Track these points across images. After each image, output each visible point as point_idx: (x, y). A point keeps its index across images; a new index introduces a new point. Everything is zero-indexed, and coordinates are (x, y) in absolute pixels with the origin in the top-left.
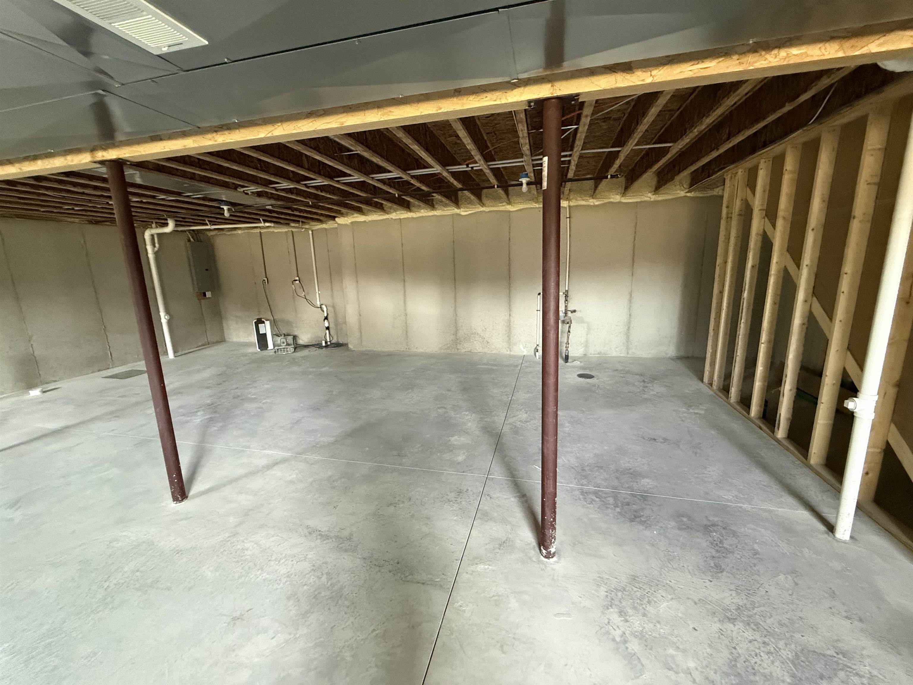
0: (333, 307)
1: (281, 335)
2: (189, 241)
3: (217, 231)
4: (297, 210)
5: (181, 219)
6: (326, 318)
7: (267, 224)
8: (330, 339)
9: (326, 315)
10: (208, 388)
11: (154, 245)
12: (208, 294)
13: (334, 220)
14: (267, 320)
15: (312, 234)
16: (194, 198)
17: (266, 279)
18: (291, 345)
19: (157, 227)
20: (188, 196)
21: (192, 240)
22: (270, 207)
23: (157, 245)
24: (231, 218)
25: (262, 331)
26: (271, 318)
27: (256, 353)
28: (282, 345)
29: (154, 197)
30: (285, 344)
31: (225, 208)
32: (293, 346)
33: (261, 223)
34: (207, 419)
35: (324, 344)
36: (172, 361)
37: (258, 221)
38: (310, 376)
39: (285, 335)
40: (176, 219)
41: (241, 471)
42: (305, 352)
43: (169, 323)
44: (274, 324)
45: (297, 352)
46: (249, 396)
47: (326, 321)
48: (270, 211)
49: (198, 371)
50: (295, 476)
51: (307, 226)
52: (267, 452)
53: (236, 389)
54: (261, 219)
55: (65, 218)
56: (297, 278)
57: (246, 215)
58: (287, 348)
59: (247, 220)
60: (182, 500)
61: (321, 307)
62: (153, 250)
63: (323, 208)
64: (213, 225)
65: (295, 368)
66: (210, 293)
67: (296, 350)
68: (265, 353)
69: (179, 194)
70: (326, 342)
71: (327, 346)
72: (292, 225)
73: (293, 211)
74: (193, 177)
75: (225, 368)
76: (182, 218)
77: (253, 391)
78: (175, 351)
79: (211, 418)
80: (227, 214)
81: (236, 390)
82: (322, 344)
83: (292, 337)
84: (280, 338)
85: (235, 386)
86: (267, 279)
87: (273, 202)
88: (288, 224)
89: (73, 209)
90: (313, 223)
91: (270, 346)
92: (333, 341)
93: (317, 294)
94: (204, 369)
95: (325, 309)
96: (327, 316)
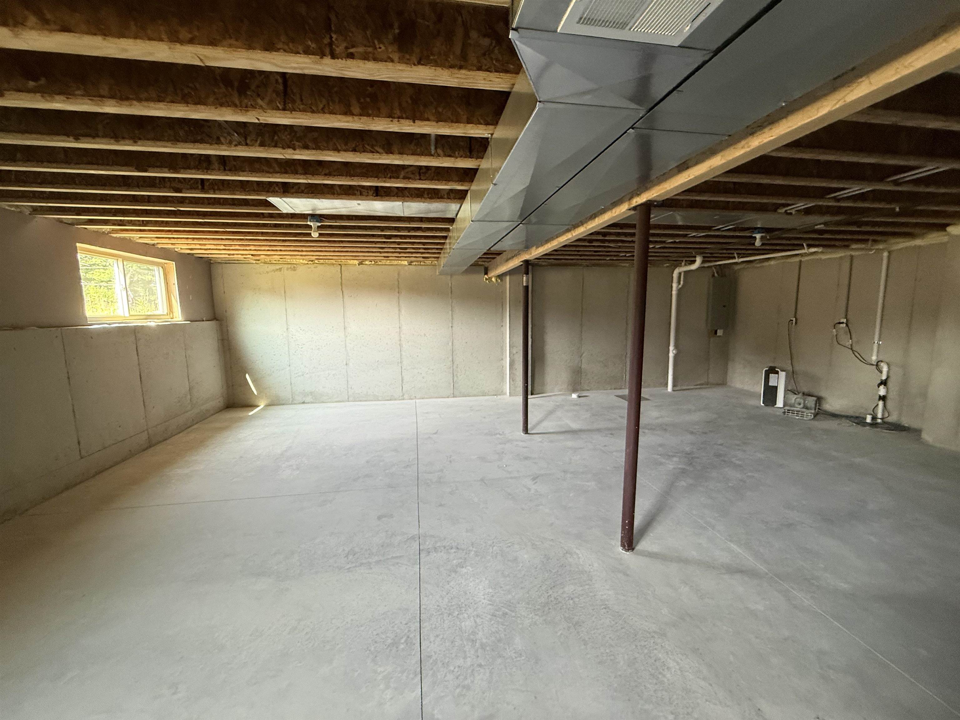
0: (904, 367)
1: (799, 393)
2: (713, 276)
3: (744, 265)
4: (867, 224)
5: (709, 255)
6: (884, 383)
7: (813, 250)
8: (883, 415)
9: (884, 378)
10: (692, 433)
11: (679, 282)
12: (720, 333)
13: (945, 230)
14: (782, 371)
15: (889, 257)
16: (723, 231)
17: (794, 319)
18: (811, 409)
19: (685, 265)
20: (719, 229)
21: (716, 275)
22: (822, 226)
23: (682, 282)
24: (763, 247)
25: (772, 383)
26: (790, 368)
27: (757, 407)
28: (797, 406)
29: (685, 236)
30: (802, 406)
31: (758, 236)
32: (813, 411)
33: (804, 249)
34: (679, 469)
35: (869, 419)
36: (669, 395)
37: (801, 246)
38: (831, 464)
39: (804, 394)
40: (703, 255)
41: (694, 554)
42: (832, 424)
43: (676, 357)
44: (792, 376)
45: (818, 420)
46: (733, 460)
47: (882, 387)
48: (821, 232)
49: (689, 411)
50: (762, 609)
51: (881, 246)
52: (733, 546)
53: (720, 445)
54: (804, 244)
55: (620, 264)
56: (845, 321)
57: (784, 242)
58: (803, 412)
59: (786, 248)
60: (628, 550)
61: (877, 365)
62: (678, 286)
63: (922, 214)
64: (742, 257)
65: (808, 443)
66: (722, 331)
67: (818, 417)
68: (769, 410)
69: (709, 228)
70: (874, 418)
71: (874, 424)
72: (854, 246)
73: (859, 226)
74: (726, 206)
75: (715, 416)
76: (711, 253)
77: (740, 454)
78: (674, 385)
79: (684, 469)
80: (758, 243)
81: (721, 447)
82: (865, 419)
83: (815, 399)
84: (796, 396)
85: (720, 441)
86: (796, 320)
87: (827, 218)
88: (847, 247)
89: (625, 256)
90: (893, 240)
91: (780, 403)
92: (890, 419)
93: (876, 344)
94: (695, 411)
95: (885, 369)
96: (886, 380)
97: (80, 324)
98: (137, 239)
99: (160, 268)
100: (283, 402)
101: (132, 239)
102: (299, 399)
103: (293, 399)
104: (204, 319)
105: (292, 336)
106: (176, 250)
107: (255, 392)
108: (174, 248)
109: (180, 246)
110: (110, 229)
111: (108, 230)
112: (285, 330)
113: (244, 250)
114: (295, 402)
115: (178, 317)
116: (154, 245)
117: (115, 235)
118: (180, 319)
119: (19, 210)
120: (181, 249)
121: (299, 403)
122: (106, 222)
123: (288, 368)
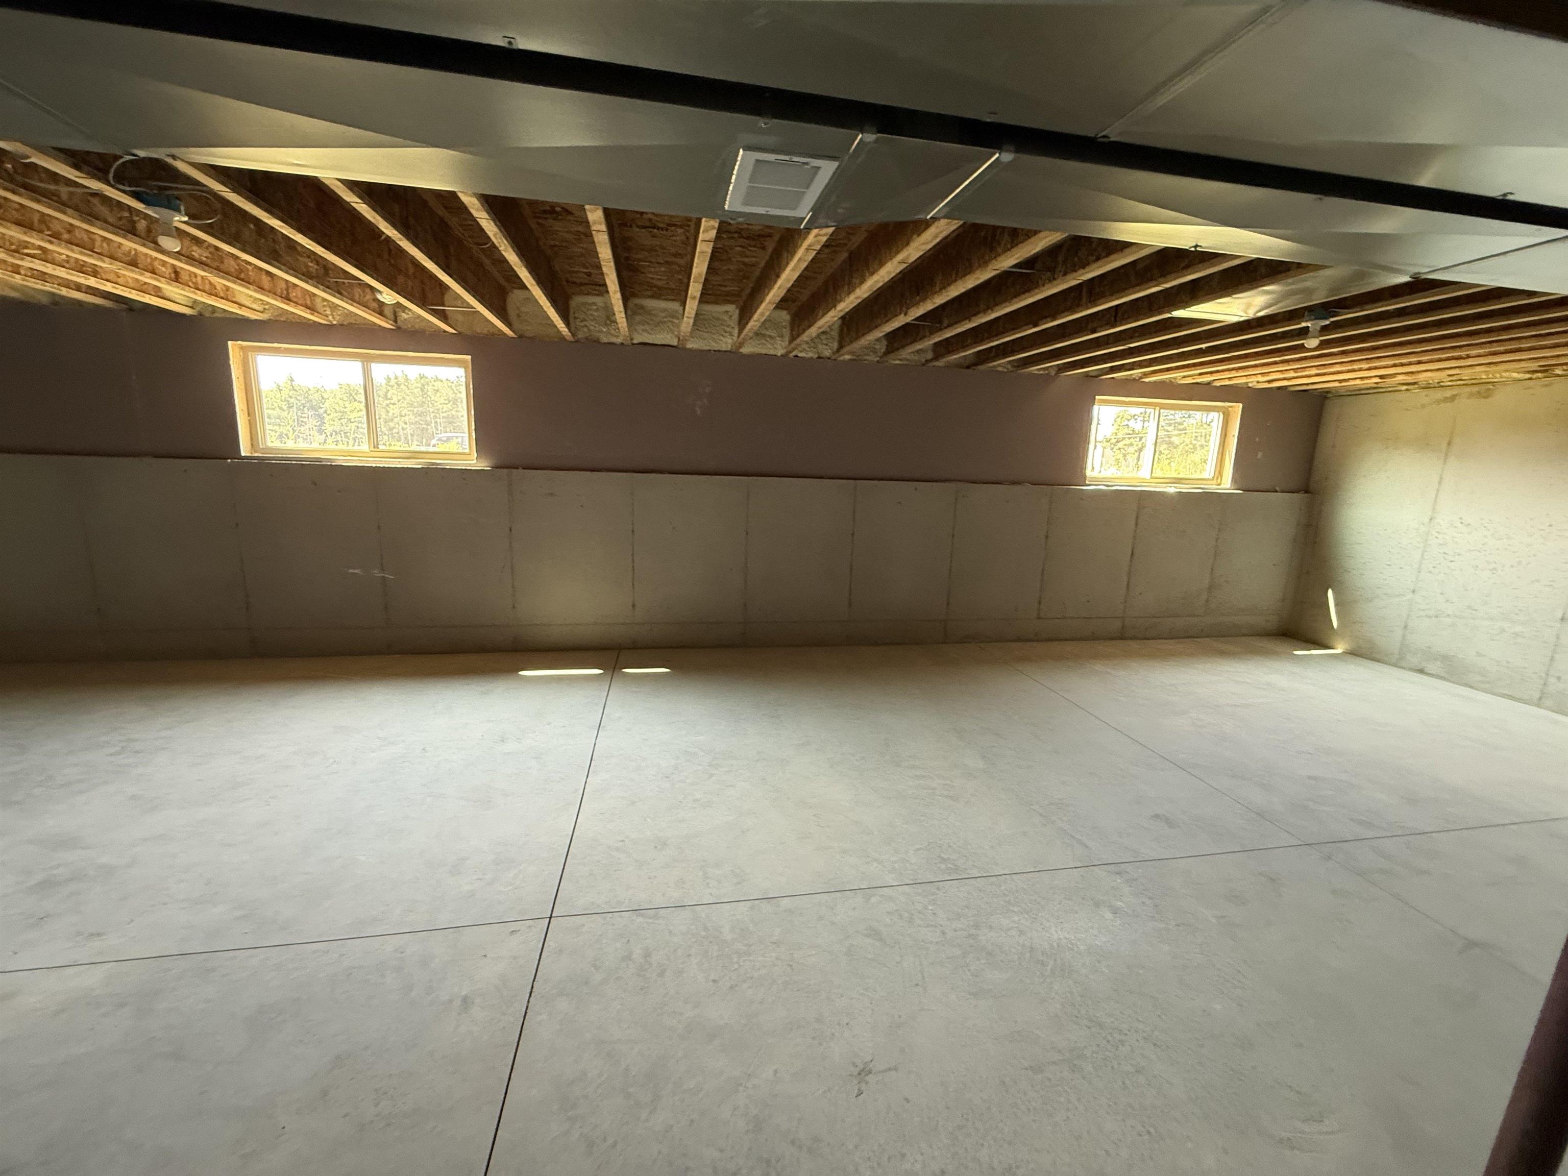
97: (1071, 483)
98: (1180, 379)
99: (1221, 413)
100: (1378, 657)
101: (1173, 380)
102: (1414, 661)
103: (1401, 658)
104: (1277, 489)
105: (1436, 534)
106: (1250, 385)
107: (1335, 624)
108: (1247, 383)
109: (1254, 379)
110: (1141, 373)
111: (1140, 375)
112: (1427, 520)
113: (1349, 371)
114: (1404, 665)
115: (1226, 484)
116: (1209, 383)
117: (1147, 380)
118: (1228, 486)
119: (1047, 372)
120: (1258, 382)
121: (1411, 669)
122: (1132, 367)
123: (1410, 596)
